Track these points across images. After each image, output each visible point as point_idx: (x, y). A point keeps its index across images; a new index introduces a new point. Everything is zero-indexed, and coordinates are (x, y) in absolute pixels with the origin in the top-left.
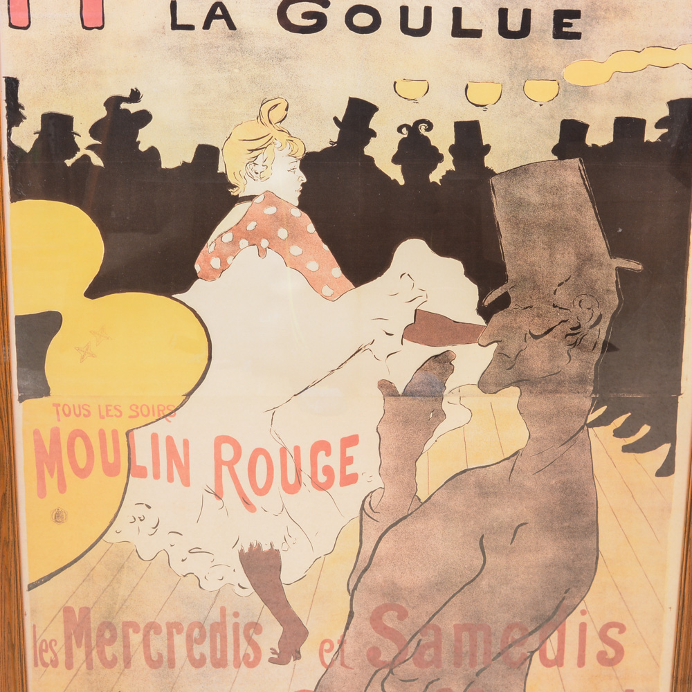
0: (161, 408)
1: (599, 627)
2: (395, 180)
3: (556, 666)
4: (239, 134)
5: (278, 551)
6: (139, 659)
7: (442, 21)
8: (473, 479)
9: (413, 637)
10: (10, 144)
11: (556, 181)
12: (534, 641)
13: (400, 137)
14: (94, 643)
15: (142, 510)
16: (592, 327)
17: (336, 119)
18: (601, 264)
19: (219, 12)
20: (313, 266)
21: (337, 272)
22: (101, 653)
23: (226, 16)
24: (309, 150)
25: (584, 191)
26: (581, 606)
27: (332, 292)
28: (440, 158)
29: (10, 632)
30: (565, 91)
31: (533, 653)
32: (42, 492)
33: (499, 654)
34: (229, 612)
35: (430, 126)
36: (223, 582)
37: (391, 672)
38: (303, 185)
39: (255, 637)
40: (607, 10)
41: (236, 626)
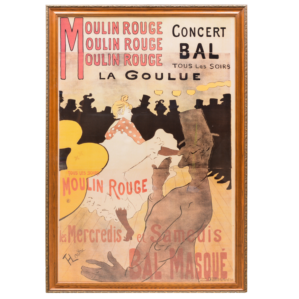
0: (96, 172)
1: (214, 231)
2: (155, 115)
3: (203, 242)
4: (116, 104)
5: (126, 210)
6: (88, 240)
7: (166, 77)
8: (178, 190)
9: (163, 234)
10: (60, 107)
11: (196, 114)
12: (196, 235)
13: (156, 104)
14: (76, 235)
15: (90, 199)
16: (207, 151)
17: (140, 100)
18: (209, 135)
19: (111, 75)
20: (135, 136)
21: (141, 137)
22: (78, 238)
23: (113, 76)
24: (134, 107)
25: (203, 117)
26: (209, 225)
27: (139, 142)
28: (166, 109)
29: (54, 232)
30: (197, 92)
31: (196, 238)
32: (64, 194)
33: (186, 239)
34: (113, 227)
35: (163, 101)
36: (111, 218)
37: (157, 243)
38: (132, 116)
39: (120, 234)
40: (206, 73)
41: (115, 231)
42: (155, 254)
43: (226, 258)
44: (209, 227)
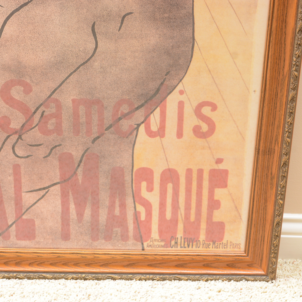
1: (195, 104)
3: (158, 137)
9: (37, 109)
12: (139, 115)
26: (180, 87)
31: (139, 125)
33: (111, 126)
37: (20, 137)
42: (16, 168)
43: (226, 186)
44: (181, 92)
